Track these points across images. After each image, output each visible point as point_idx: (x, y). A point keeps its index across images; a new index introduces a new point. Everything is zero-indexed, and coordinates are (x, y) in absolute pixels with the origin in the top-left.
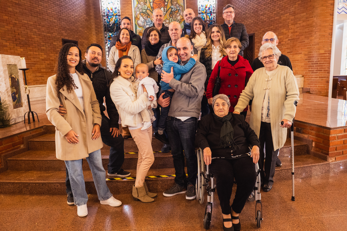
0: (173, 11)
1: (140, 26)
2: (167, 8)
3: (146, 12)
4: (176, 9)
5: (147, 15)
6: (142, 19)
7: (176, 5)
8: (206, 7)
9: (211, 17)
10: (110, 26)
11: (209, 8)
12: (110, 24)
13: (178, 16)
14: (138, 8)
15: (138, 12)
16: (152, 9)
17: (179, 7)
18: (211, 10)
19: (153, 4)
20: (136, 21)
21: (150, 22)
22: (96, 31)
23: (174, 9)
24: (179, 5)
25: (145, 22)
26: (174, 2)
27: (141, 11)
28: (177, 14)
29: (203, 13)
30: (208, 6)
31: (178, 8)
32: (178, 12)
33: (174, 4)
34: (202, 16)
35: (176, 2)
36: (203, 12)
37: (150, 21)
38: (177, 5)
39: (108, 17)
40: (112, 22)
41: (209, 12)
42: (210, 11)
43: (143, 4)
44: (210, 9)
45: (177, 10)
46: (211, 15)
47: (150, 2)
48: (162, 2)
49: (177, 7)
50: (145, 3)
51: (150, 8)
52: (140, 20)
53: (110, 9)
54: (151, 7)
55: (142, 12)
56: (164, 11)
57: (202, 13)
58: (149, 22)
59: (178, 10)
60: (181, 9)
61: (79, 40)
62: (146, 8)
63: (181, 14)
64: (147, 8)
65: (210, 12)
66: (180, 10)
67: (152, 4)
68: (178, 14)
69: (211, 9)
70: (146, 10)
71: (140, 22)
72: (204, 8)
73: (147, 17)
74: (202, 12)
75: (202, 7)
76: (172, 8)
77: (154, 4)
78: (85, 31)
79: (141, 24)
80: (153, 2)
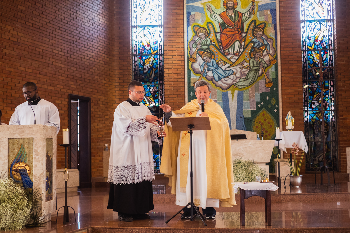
0: (256, 47)
1: (196, 73)
2: (245, 42)
3: (208, 48)
4: (262, 44)
5: (209, 55)
6: (200, 60)
7: (261, 37)
8: (316, 40)
9: (325, 56)
10: (145, 71)
11: (321, 42)
12: (144, 69)
13: (265, 55)
14: (195, 42)
15: (194, 50)
16: (218, 44)
17: (266, 40)
18: (325, 45)
19: (220, 37)
20: (190, 63)
21: (215, 66)
22: (120, 80)
23: (257, 44)
24: (266, 36)
25: (206, 66)
26: (258, 33)
27: (199, 47)
28: (263, 52)
29: (311, 50)
30: (320, 39)
31: (266, 43)
32: (265, 49)
33: (258, 36)
34: (309, 55)
35: (261, 33)
36: (310, 48)
37: (215, 63)
38: (263, 37)
39: (141, 58)
40: (148, 65)
41: (322, 49)
42: (323, 46)
43: (203, 36)
44: (324, 43)
45: (262, 45)
46: (325, 53)
47: (216, 33)
48: (237, 32)
49: (263, 41)
50: (207, 34)
51: (216, 42)
52: (198, 62)
53: (145, 44)
54: (218, 41)
55: (202, 49)
56: (240, 48)
57: (309, 50)
58: (213, 66)
59: (265, 45)
60: (269, 43)
61: (94, 96)
62: (208, 43)
63: (271, 52)
64: (211, 42)
65: (324, 48)
66: (268, 46)
67: (218, 35)
68: (265, 53)
69: (326, 44)
70: (208, 46)
71: (196, 66)
72: (312, 41)
73: (210, 58)
74: (308, 48)
75: (308, 41)
76: (255, 43)
77: (223, 35)
78: (104, 81)
79: (198, 69)
80: (221, 33)
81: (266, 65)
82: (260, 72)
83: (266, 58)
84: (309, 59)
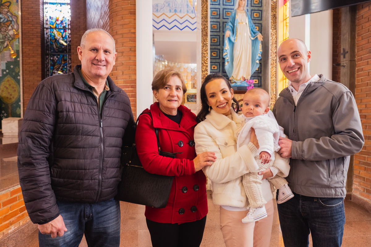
0: (1, 22)
4: (7, 19)
7: (6, 14)
8: (57, 20)
9: (64, 34)
11: (62, 22)
13: (10, 30)
17: (11, 17)
18: (65, 25)
23: (3, 19)
24: (11, 13)
26: (4, 10)
28: (8, 27)
29: (53, 28)
31: (11, 19)
32: (10, 25)
33: (4, 12)
34: (51, 32)
35: (6, 10)
36: (52, 26)
38: (8, 14)
41: (62, 27)
42: (63, 26)
44: (64, 23)
45: (8, 21)
49: (9, 17)
57: (51, 28)
59: (10, 21)
60: (14, 20)
63: (15, 27)
65: (64, 27)
66: (13, 22)
68: (10, 28)
69: (66, 23)
72: (54, 21)
74: (50, 26)
75: (51, 20)
81: (10, 39)
82: (6, 44)
83: (11, 33)
84: (51, 35)
